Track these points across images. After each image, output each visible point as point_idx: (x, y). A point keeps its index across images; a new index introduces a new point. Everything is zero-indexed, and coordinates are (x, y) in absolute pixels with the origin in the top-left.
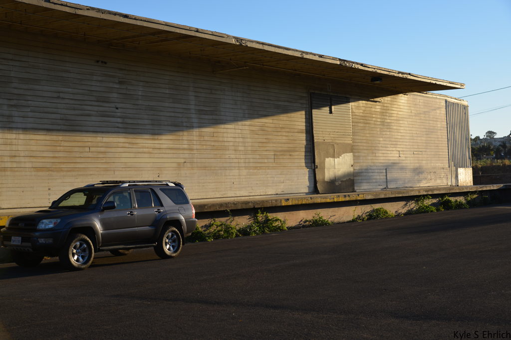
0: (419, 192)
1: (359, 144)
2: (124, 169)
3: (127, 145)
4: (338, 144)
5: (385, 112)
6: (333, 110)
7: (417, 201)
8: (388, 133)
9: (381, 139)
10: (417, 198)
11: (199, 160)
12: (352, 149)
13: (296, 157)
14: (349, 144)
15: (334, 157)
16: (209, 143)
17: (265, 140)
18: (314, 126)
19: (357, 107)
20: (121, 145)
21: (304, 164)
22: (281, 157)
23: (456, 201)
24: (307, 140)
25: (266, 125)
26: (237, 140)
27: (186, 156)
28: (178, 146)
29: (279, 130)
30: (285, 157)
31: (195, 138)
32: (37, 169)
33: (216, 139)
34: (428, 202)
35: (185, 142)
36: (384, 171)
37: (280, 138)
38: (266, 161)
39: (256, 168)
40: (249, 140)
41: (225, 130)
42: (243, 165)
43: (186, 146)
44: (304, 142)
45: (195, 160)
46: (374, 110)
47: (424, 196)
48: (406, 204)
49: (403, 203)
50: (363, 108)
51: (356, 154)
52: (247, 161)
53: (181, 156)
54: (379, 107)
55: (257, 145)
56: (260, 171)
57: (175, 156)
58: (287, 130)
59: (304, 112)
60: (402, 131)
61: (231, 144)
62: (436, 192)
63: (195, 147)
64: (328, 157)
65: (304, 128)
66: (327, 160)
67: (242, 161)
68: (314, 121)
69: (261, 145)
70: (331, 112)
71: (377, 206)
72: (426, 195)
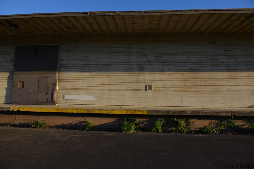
2: (227, 91)
3: (230, 80)
32: (176, 91)
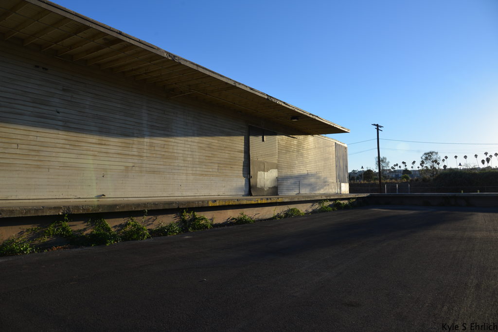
0: (321, 197)
1: (283, 164)
2: (61, 168)
3: (68, 146)
4: (267, 162)
5: (300, 145)
6: (265, 139)
7: (320, 203)
8: (301, 159)
9: (297, 162)
10: (320, 201)
11: (148, 166)
12: (277, 167)
13: (236, 169)
14: (275, 163)
15: (264, 171)
16: (159, 153)
17: (210, 155)
18: (250, 149)
19: (281, 140)
20: (61, 145)
21: (242, 175)
22: (223, 168)
23: (344, 203)
24: (245, 158)
25: (213, 144)
26: (187, 153)
27: (136, 161)
28: (127, 152)
29: (223, 148)
30: (227, 169)
31: (145, 147)
33: (166, 150)
34: (326, 204)
35: (135, 150)
36: (298, 183)
37: (224, 154)
38: (211, 170)
39: (202, 175)
40: (196, 154)
41: (175, 144)
42: (191, 172)
43: (136, 153)
44: (243, 159)
45: (144, 166)
46: (292, 143)
47: (324, 200)
48: (312, 205)
49: (311, 204)
50: (286, 141)
51: (280, 171)
52: (194, 169)
53: (130, 161)
54: (296, 142)
55: (204, 158)
56: (206, 177)
57: (123, 160)
58: (230, 149)
59: (243, 138)
60: (310, 158)
61: (181, 155)
62: (332, 198)
63: (145, 154)
64: (260, 171)
65: (243, 149)
66: (259, 173)
67: (190, 169)
68: (250, 145)
69: (207, 158)
70: (263, 141)
71: (292, 207)
72: (326, 199)
